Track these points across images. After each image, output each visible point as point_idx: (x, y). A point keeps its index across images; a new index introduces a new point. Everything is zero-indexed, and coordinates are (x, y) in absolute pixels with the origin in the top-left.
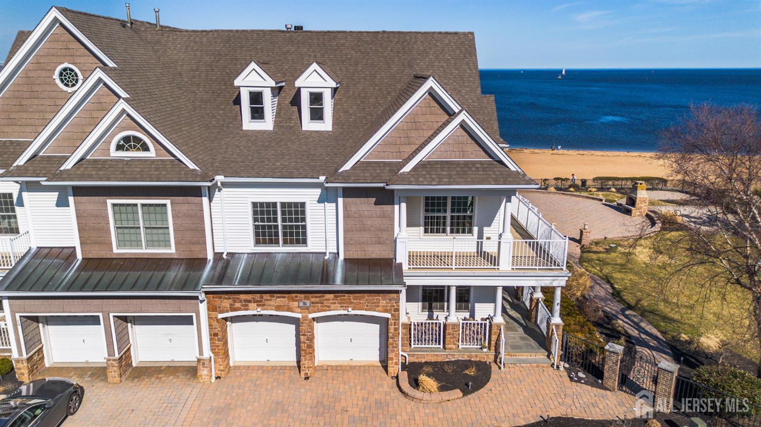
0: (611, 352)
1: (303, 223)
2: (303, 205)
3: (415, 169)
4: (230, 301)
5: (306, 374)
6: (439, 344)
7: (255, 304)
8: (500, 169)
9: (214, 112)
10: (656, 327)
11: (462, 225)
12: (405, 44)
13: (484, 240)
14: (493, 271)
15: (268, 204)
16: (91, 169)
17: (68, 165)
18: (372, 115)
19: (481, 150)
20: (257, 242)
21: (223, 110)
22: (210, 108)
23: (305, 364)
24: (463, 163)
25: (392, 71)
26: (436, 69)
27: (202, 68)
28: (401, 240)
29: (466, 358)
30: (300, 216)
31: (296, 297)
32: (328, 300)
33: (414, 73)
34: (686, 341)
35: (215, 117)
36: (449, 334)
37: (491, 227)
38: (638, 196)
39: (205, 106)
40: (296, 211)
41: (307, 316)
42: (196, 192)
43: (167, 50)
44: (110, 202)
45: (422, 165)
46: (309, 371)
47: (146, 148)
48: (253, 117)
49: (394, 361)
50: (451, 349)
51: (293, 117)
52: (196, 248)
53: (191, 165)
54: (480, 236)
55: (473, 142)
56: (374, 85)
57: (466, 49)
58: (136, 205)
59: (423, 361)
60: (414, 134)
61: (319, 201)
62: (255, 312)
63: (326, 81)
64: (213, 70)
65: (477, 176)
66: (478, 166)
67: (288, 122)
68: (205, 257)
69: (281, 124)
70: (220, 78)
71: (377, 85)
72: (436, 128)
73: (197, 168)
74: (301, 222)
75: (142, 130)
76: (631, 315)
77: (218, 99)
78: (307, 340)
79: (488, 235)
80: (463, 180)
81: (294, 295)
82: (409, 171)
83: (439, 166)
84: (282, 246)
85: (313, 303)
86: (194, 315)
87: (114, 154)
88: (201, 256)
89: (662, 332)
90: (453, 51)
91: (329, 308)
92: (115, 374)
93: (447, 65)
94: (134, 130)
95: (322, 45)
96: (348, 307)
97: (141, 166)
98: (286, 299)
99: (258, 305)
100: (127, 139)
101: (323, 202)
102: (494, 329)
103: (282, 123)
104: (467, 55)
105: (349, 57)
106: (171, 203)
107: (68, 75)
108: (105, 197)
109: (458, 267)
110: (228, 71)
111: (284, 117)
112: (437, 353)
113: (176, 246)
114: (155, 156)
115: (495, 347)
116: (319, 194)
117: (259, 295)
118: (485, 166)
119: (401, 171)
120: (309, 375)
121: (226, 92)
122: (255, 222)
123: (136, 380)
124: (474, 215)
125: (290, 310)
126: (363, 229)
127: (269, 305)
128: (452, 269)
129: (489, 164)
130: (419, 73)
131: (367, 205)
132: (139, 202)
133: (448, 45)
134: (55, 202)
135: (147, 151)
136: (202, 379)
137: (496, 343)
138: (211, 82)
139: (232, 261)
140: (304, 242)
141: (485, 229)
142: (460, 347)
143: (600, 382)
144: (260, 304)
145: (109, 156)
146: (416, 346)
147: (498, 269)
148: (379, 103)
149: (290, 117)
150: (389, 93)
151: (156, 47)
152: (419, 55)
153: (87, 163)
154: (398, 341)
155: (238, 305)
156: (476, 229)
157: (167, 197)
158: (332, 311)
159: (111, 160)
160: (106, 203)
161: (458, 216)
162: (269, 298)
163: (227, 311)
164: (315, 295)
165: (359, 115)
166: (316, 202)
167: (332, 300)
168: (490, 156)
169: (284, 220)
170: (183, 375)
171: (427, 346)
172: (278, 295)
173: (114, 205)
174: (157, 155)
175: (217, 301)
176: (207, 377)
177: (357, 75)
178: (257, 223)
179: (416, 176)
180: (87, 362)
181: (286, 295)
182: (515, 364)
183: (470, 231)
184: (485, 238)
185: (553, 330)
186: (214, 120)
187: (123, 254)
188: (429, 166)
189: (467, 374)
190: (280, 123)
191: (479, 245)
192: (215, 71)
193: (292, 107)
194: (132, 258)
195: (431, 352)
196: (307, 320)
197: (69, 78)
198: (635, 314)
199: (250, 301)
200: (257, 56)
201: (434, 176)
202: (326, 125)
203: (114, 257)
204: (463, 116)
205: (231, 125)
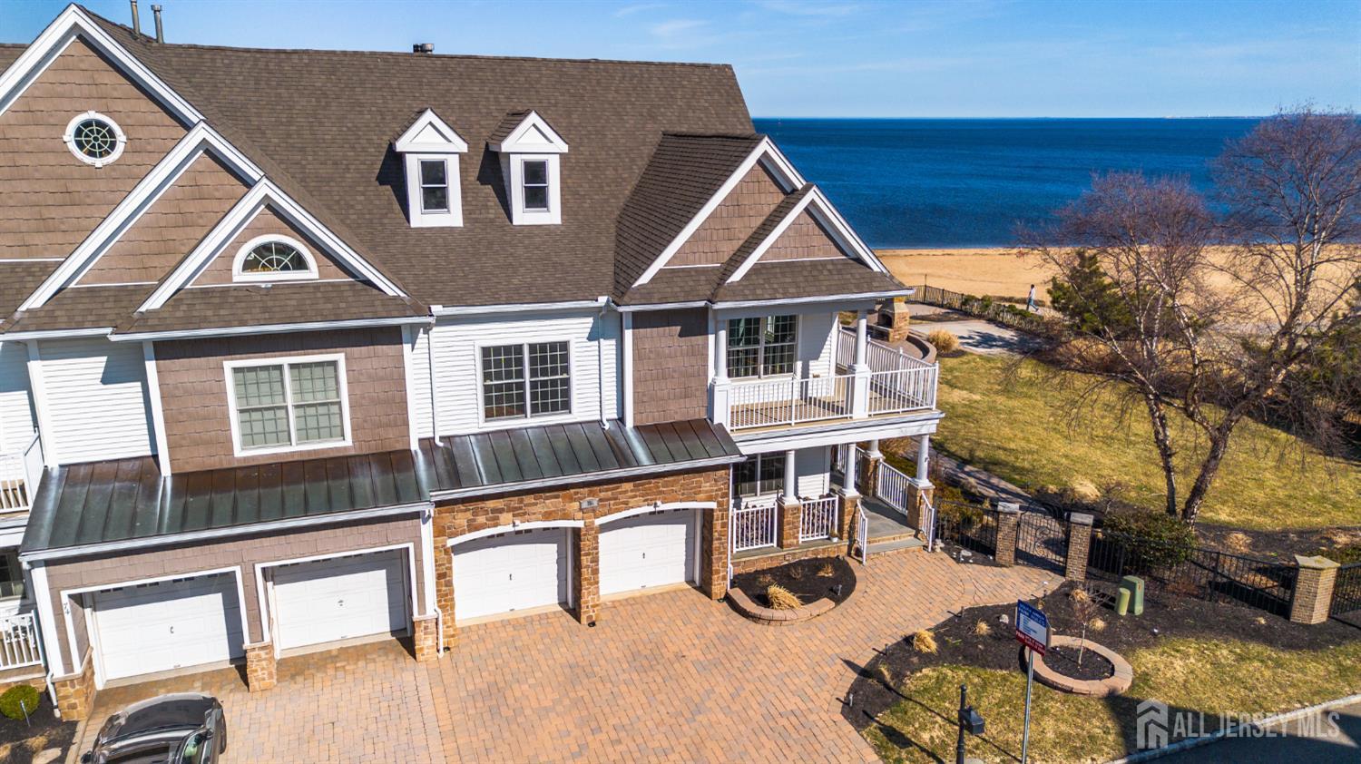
0: (1007, 513)
1: (565, 376)
2: (564, 346)
3: (747, 276)
4: (469, 515)
5: (590, 617)
6: (772, 541)
7: (510, 515)
8: (860, 271)
9: (348, 198)
10: (1011, 481)
11: (780, 361)
12: (635, 82)
13: (811, 379)
14: (845, 422)
15: (507, 349)
16: (203, 307)
17: (156, 302)
18: (616, 197)
19: (830, 243)
20: (489, 415)
21: (363, 194)
22: (338, 192)
23: (587, 602)
24: (809, 264)
25: (627, 125)
26: (692, 122)
27: (298, 120)
28: (721, 388)
29: (811, 556)
30: (559, 365)
31: (576, 493)
32: (626, 492)
33: (663, 129)
34: (1055, 493)
35: (352, 207)
36: (789, 524)
37: (820, 359)
38: (896, 312)
39: (327, 188)
40: (553, 357)
41: (593, 523)
42: (393, 336)
43: (219, 85)
44: (229, 364)
45: (756, 270)
46: (594, 611)
47: (300, 263)
48: (428, 205)
49: (721, 574)
50: (791, 545)
51: (489, 204)
52: (392, 433)
53: (390, 290)
54: (805, 374)
55: (821, 232)
56: (606, 149)
57: (727, 92)
58: (280, 367)
59: (752, 569)
60: (737, 224)
61: (590, 338)
62: (509, 528)
63: (552, 142)
64: (321, 124)
65: (834, 283)
66: (830, 267)
67: (483, 211)
68: (406, 448)
69: (473, 216)
70: (338, 137)
71: (610, 148)
72: (768, 214)
73: (402, 295)
74: (561, 374)
75: (295, 234)
76: (972, 471)
77: (348, 175)
78: (591, 562)
79: (816, 373)
80: (814, 289)
81: (572, 491)
82: (738, 280)
83: (778, 270)
84: (531, 417)
85: (601, 500)
86: (411, 546)
87: (240, 277)
88: (399, 447)
89: (1022, 488)
90: (709, 93)
91: (627, 506)
92: (264, 674)
93: (707, 117)
94: (280, 233)
95: (503, 82)
96: (656, 499)
97: (297, 296)
98: (560, 500)
99: (514, 516)
100: (264, 250)
101: (597, 339)
102: (848, 507)
103: (475, 214)
104: (731, 101)
105: (553, 102)
106: (347, 359)
107: (93, 134)
108: (221, 357)
109: (799, 421)
110: (349, 125)
111: (474, 203)
112: (771, 555)
113: (353, 434)
114: (318, 277)
115: (849, 532)
116: (590, 325)
117: (517, 498)
118: (839, 267)
119: (729, 281)
120: (594, 619)
121: (358, 162)
122: (485, 381)
123: (300, 679)
124: (797, 345)
125: (566, 517)
126: (664, 376)
127: (534, 514)
128: (790, 424)
129: (844, 263)
130: (671, 129)
131: (667, 337)
132: (285, 360)
133: (698, 83)
134: (100, 376)
135: (301, 269)
136: (423, 655)
137: (850, 527)
138: (324, 145)
139: (454, 449)
140: (566, 406)
141: (811, 363)
142: (801, 540)
143: (991, 558)
144: (519, 513)
145: (230, 280)
146: (741, 549)
147: (851, 418)
148: (622, 178)
149: (484, 203)
150: (633, 160)
151: (193, 80)
152: (661, 99)
153: (190, 296)
154: (727, 543)
155: (481, 519)
156: (799, 365)
157: (338, 349)
158: (631, 510)
159: (236, 289)
160: (223, 368)
161: (782, 346)
162: (533, 501)
163: (463, 533)
164: (605, 487)
165: (597, 197)
166: (585, 340)
167: (632, 491)
168: (843, 253)
169: (534, 373)
170: (380, 656)
171: (755, 547)
172: (548, 494)
173: (236, 370)
174: (322, 275)
175: (447, 519)
176: (431, 651)
177: (574, 132)
178: (489, 383)
179: (751, 287)
180: (177, 669)
181: (561, 493)
182: (878, 554)
183: (791, 369)
184: (811, 376)
185: (921, 497)
186: (351, 211)
187: (253, 458)
188: (764, 271)
189: (824, 576)
190: (470, 214)
191: (804, 387)
192: (326, 124)
193: (482, 187)
194: (271, 464)
195: (764, 554)
196: (592, 529)
197: (96, 139)
198: (976, 469)
199: (501, 511)
200: (395, 98)
201: (775, 286)
202: (552, 215)
203: (236, 465)
204: (813, 195)
205: (386, 221)
